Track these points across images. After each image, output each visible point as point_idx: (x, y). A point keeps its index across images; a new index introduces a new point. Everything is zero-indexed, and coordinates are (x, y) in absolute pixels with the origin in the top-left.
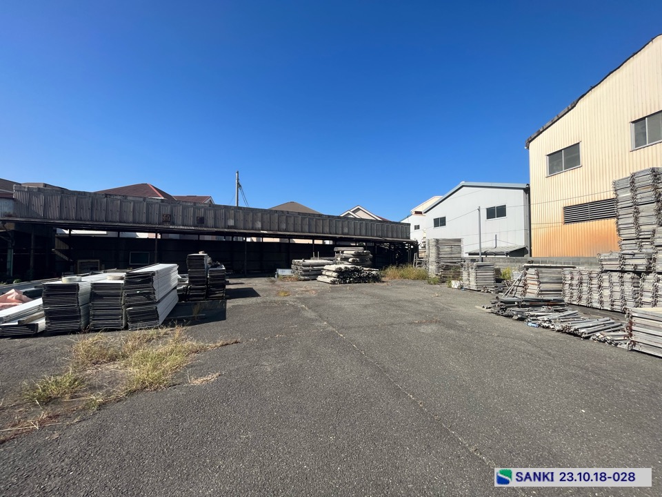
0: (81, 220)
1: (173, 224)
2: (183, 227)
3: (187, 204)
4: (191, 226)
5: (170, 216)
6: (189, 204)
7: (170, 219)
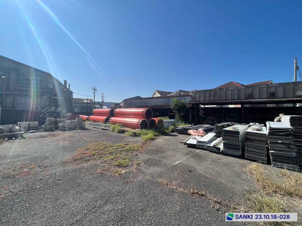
0: (210, 101)
1: (253, 99)
2: (259, 100)
3: (262, 86)
4: (265, 99)
5: (251, 94)
6: (264, 86)
7: (251, 96)
